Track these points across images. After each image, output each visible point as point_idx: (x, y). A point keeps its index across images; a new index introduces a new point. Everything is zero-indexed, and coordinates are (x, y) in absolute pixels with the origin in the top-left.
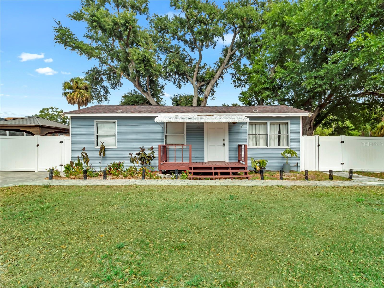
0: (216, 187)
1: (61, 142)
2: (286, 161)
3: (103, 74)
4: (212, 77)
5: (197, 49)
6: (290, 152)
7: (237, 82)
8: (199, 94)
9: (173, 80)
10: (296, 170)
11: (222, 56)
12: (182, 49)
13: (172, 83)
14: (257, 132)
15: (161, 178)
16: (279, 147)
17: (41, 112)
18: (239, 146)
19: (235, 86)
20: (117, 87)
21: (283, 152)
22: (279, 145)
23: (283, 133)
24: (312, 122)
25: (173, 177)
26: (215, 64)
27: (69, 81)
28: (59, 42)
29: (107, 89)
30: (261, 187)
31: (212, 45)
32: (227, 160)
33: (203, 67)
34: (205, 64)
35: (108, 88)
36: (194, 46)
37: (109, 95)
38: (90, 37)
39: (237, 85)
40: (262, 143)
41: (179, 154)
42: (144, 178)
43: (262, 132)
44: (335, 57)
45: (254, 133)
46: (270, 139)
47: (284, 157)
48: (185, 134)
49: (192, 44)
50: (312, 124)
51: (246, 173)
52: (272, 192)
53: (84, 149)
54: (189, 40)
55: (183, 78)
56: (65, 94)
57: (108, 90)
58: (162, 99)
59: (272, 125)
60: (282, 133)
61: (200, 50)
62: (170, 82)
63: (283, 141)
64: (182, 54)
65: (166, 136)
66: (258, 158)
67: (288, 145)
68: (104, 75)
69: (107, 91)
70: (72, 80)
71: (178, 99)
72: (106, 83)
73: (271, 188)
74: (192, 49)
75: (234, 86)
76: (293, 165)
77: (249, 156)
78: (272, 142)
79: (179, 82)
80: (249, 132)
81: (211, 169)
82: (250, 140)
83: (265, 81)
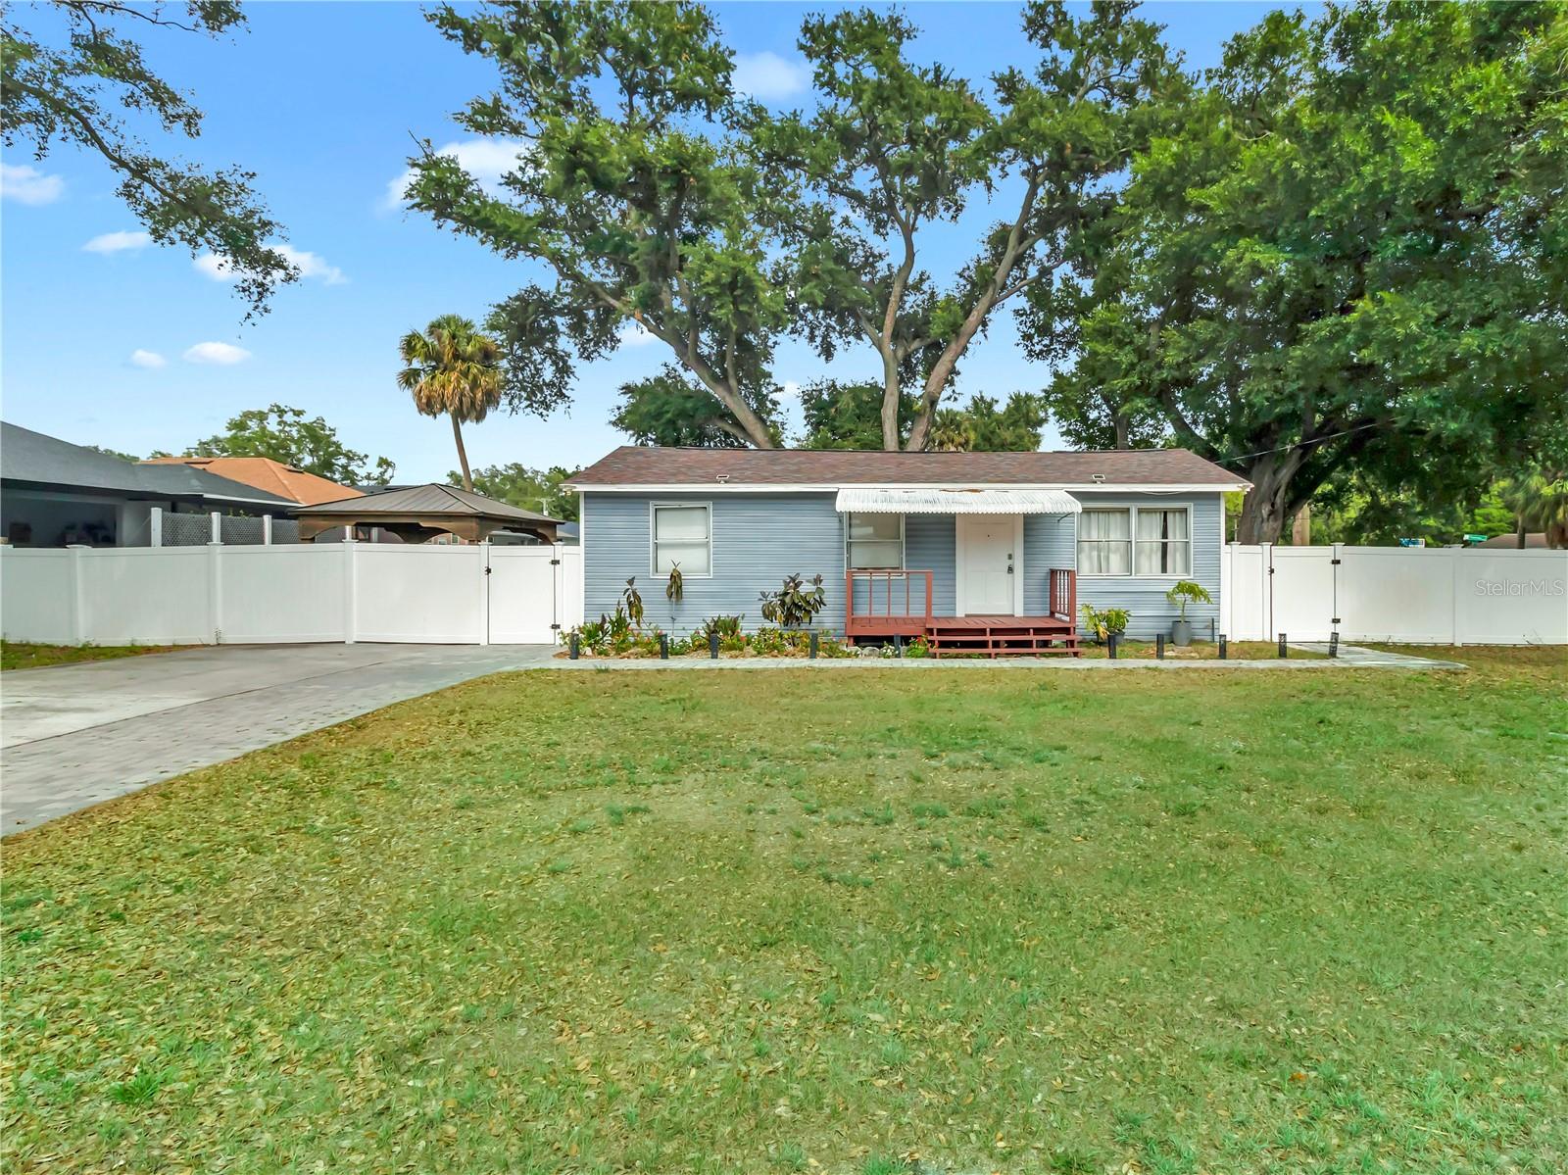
0: (1003, 670)
1: (555, 562)
2: (1179, 613)
3: (560, 312)
4: (954, 332)
5: (897, 226)
6: (1192, 590)
7: (1036, 340)
8: (902, 381)
9: (807, 331)
10: (1209, 639)
11: (984, 252)
12: (840, 220)
13: (803, 341)
14: (1102, 533)
15: (857, 655)
16: (1164, 576)
17: (239, 425)
18: (1053, 573)
19: (1031, 354)
20: (602, 351)
21: (1170, 588)
22: (1164, 569)
23: (1175, 537)
24: (1281, 492)
25: (889, 653)
26: (961, 276)
27: (422, 330)
28: (418, 205)
29: (565, 362)
30: (1107, 671)
31: (948, 208)
32: (1019, 612)
33: (917, 288)
34: (923, 274)
35: (569, 356)
36: (884, 216)
37: (572, 382)
38: (524, 185)
39: (1037, 348)
40: (1116, 562)
41: (899, 596)
42: (813, 656)
43: (1116, 535)
44: (1320, 329)
45: (1094, 537)
46: (1138, 554)
47: (1172, 604)
48: (903, 538)
49: (882, 209)
50: (1278, 500)
51: (1071, 643)
52: (1132, 679)
53: (631, 582)
54: (867, 193)
55: (842, 322)
56: (409, 378)
57: (570, 362)
58: (775, 403)
59: (1143, 515)
60: (1171, 538)
61: (908, 231)
62: (796, 336)
63: (1175, 559)
64: (838, 236)
65: (849, 545)
66: (1103, 606)
67: (1187, 570)
68: (563, 315)
69: (564, 370)
70: (434, 328)
71: (825, 396)
72: (565, 344)
73: (1131, 672)
74: (880, 227)
75: (1026, 353)
76: (1202, 625)
77: (1079, 602)
78: (1144, 562)
79: (825, 337)
80: (1079, 534)
81: (982, 632)
82: (1084, 557)
83: (1132, 366)
